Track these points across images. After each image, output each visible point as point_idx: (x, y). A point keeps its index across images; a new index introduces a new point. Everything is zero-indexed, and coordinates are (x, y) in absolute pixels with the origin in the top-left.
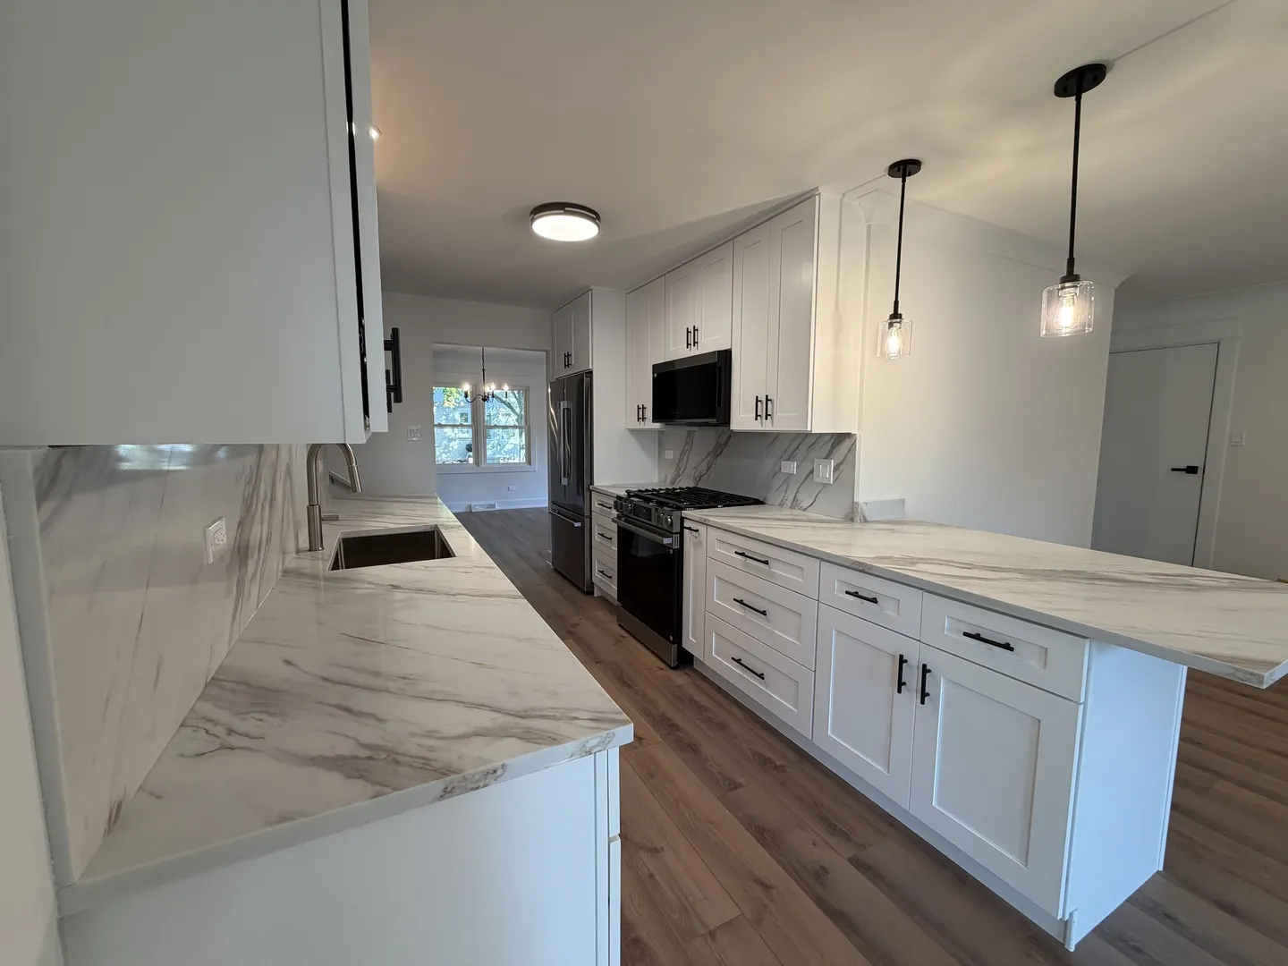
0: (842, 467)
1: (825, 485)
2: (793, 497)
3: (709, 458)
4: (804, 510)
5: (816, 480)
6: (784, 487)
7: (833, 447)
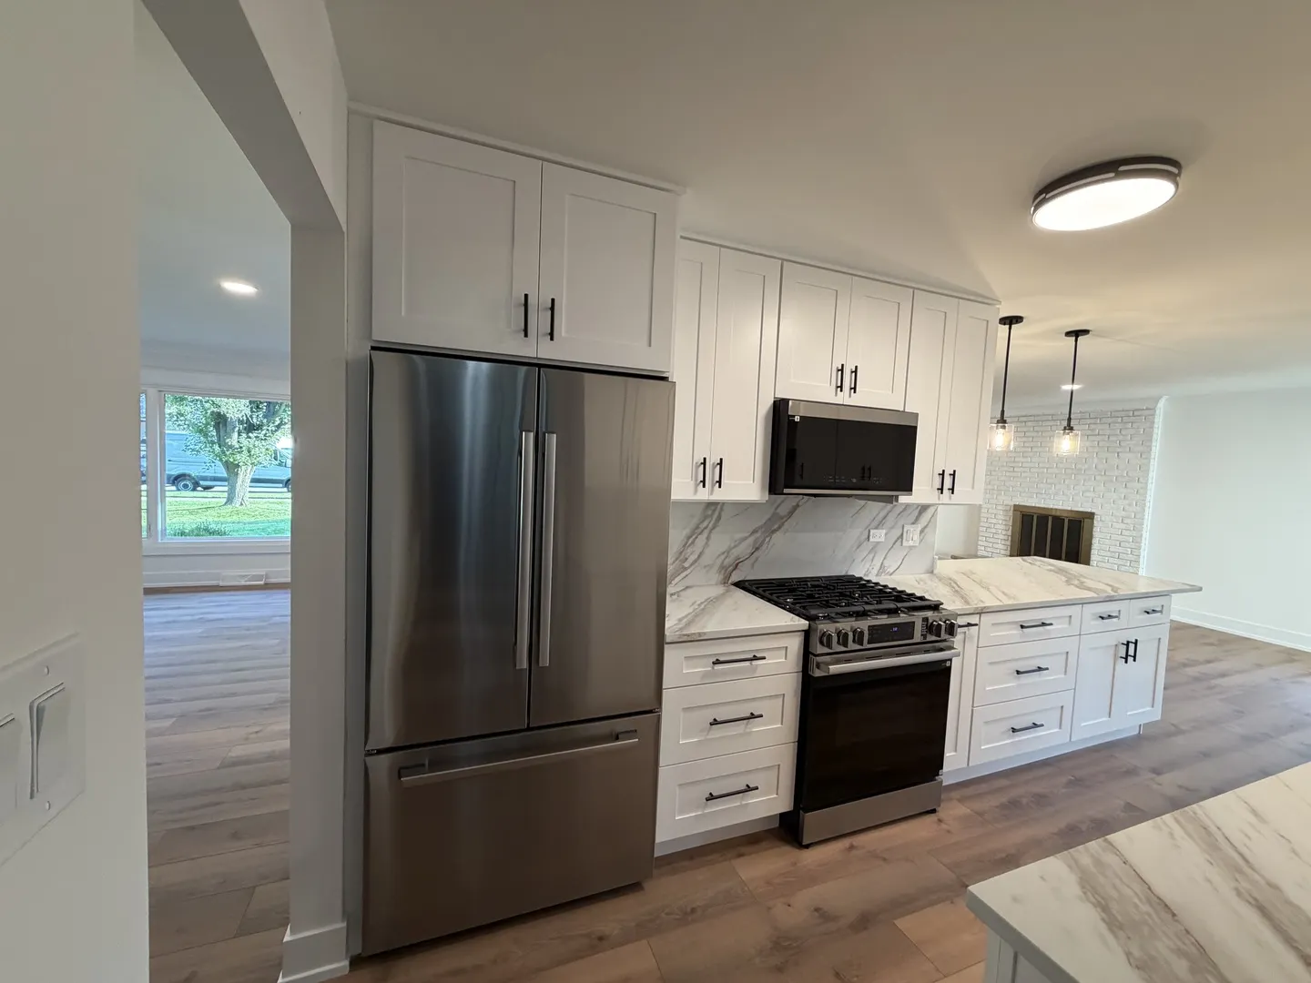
0: (926, 530)
1: (911, 548)
2: (879, 564)
3: (758, 535)
4: (891, 574)
5: (905, 544)
6: (871, 556)
7: (920, 513)
